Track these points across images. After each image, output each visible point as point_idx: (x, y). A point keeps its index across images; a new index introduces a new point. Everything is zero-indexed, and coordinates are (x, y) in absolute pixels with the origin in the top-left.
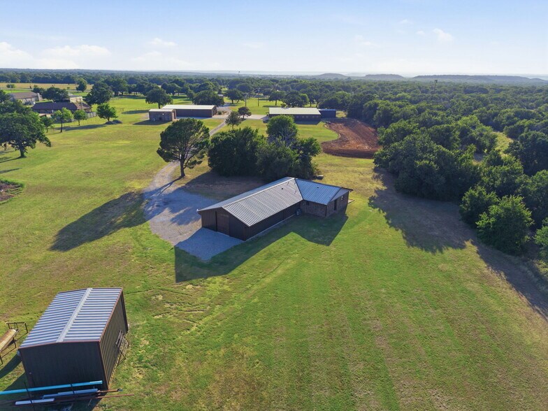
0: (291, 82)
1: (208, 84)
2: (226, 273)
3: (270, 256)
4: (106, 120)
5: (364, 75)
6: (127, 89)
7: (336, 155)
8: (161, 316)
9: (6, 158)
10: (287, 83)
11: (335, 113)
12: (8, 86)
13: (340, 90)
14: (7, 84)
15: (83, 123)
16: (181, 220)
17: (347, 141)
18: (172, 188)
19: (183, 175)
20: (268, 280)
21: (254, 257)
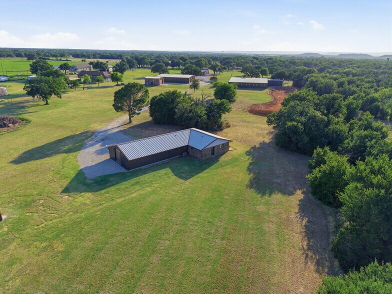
0: (268, 59)
1: (201, 60)
2: (96, 191)
3: (138, 183)
4: (116, 83)
5: (338, 55)
6: (149, 63)
7: (255, 114)
8: (30, 214)
9: (38, 104)
10: (265, 60)
11: (281, 83)
12: (82, 61)
13: (301, 66)
14: (81, 59)
15: (101, 85)
16: (100, 152)
17: (276, 104)
18: (116, 130)
19: (131, 121)
20: (119, 200)
21: (124, 182)
